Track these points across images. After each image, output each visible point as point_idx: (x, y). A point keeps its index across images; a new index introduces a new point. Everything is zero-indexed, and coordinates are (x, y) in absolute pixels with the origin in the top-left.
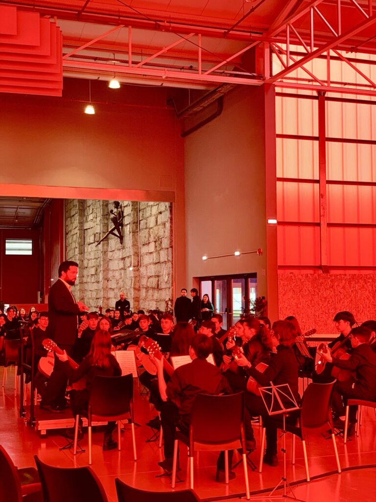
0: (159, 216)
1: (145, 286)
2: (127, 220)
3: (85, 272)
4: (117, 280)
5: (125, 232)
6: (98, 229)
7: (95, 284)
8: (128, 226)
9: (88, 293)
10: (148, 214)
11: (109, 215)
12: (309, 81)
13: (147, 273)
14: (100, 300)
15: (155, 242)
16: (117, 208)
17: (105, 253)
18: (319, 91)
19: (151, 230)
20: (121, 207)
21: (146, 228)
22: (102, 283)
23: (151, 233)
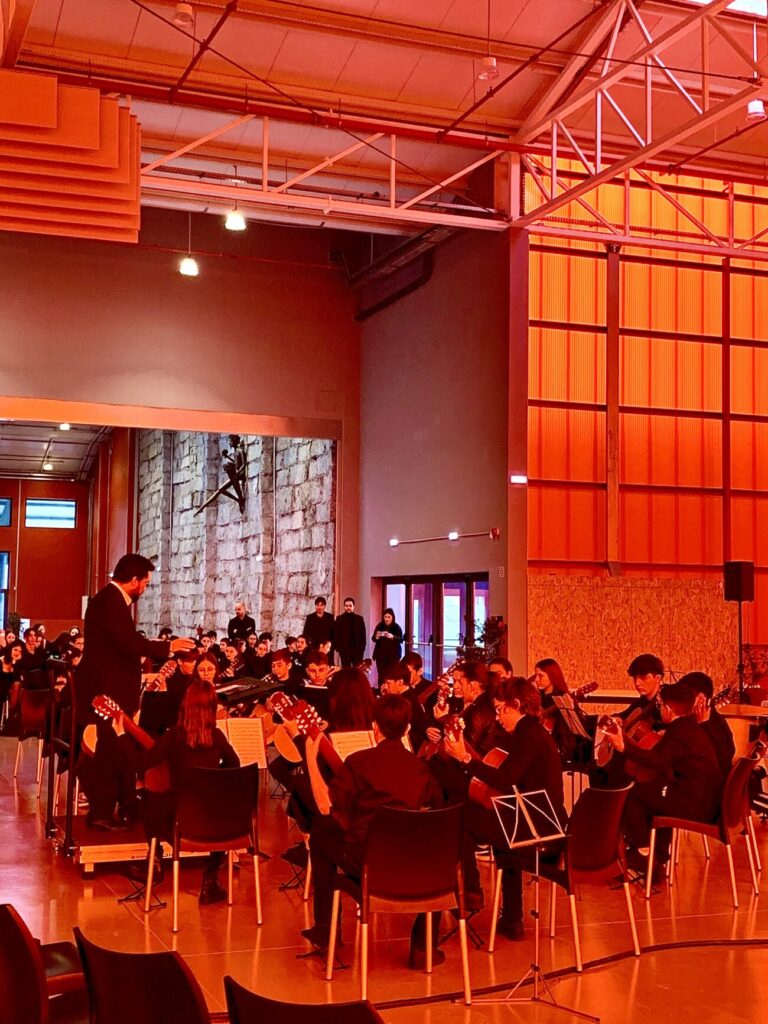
0: (313, 465)
1: (283, 591)
2: (253, 470)
3: (174, 563)
4: (231, 579)
5: (250, 491)
6: (199, 484)
7: (191, 584)
8: (255, 480)
9: (177, 601)
10: (292, 460)
11: (221, 460)
12: (591, 224)
13: (287, 566)
14: (199, 614)
15: (304, 510)
16: (236, 447)
17: (211, 528)
18: (609, 245)
19: (297, 489)
20: (242, 446)
21: (288, 485)
22: (204, 582)
23: (297, 494)
